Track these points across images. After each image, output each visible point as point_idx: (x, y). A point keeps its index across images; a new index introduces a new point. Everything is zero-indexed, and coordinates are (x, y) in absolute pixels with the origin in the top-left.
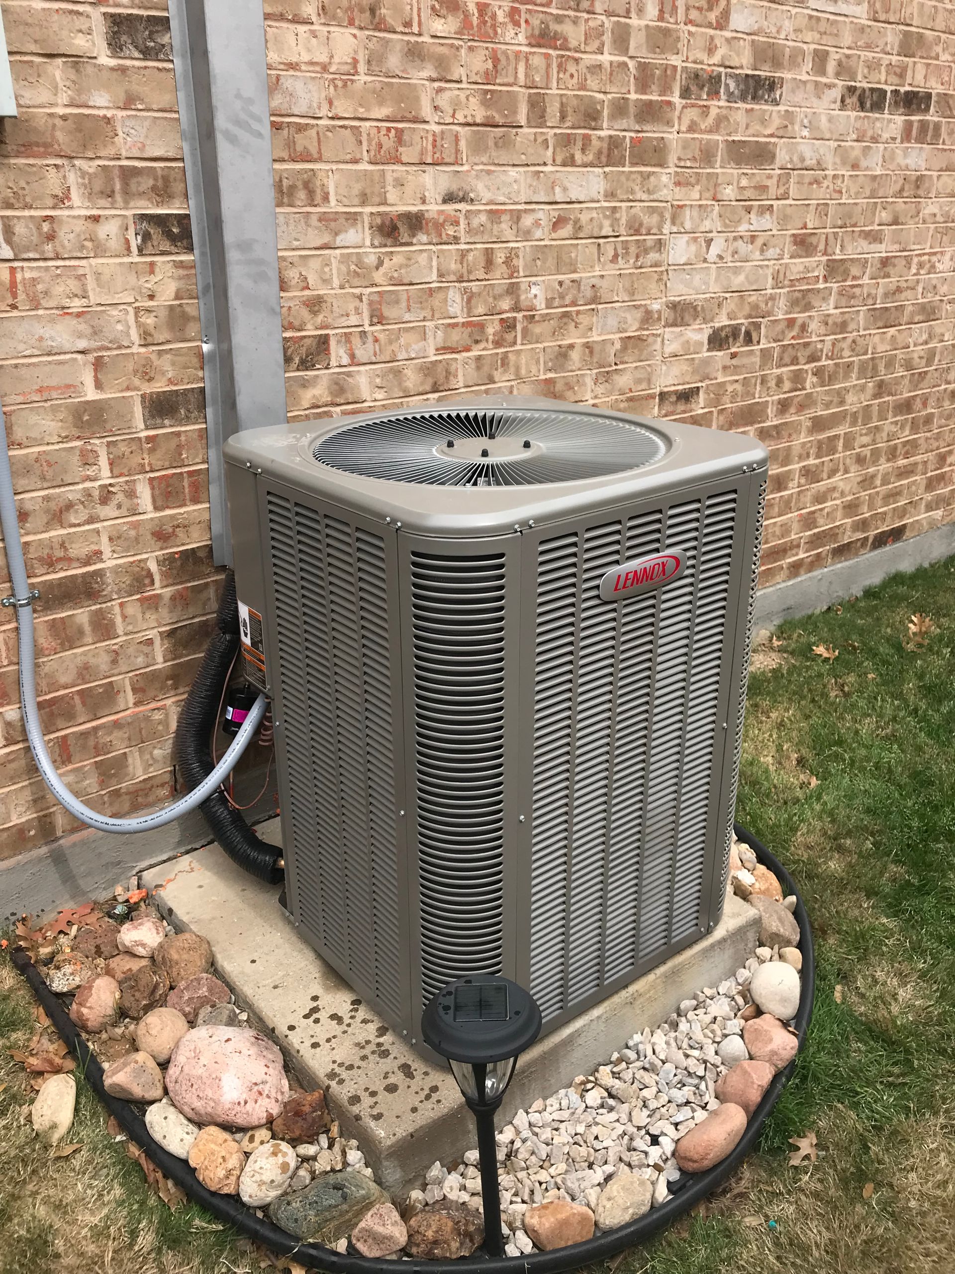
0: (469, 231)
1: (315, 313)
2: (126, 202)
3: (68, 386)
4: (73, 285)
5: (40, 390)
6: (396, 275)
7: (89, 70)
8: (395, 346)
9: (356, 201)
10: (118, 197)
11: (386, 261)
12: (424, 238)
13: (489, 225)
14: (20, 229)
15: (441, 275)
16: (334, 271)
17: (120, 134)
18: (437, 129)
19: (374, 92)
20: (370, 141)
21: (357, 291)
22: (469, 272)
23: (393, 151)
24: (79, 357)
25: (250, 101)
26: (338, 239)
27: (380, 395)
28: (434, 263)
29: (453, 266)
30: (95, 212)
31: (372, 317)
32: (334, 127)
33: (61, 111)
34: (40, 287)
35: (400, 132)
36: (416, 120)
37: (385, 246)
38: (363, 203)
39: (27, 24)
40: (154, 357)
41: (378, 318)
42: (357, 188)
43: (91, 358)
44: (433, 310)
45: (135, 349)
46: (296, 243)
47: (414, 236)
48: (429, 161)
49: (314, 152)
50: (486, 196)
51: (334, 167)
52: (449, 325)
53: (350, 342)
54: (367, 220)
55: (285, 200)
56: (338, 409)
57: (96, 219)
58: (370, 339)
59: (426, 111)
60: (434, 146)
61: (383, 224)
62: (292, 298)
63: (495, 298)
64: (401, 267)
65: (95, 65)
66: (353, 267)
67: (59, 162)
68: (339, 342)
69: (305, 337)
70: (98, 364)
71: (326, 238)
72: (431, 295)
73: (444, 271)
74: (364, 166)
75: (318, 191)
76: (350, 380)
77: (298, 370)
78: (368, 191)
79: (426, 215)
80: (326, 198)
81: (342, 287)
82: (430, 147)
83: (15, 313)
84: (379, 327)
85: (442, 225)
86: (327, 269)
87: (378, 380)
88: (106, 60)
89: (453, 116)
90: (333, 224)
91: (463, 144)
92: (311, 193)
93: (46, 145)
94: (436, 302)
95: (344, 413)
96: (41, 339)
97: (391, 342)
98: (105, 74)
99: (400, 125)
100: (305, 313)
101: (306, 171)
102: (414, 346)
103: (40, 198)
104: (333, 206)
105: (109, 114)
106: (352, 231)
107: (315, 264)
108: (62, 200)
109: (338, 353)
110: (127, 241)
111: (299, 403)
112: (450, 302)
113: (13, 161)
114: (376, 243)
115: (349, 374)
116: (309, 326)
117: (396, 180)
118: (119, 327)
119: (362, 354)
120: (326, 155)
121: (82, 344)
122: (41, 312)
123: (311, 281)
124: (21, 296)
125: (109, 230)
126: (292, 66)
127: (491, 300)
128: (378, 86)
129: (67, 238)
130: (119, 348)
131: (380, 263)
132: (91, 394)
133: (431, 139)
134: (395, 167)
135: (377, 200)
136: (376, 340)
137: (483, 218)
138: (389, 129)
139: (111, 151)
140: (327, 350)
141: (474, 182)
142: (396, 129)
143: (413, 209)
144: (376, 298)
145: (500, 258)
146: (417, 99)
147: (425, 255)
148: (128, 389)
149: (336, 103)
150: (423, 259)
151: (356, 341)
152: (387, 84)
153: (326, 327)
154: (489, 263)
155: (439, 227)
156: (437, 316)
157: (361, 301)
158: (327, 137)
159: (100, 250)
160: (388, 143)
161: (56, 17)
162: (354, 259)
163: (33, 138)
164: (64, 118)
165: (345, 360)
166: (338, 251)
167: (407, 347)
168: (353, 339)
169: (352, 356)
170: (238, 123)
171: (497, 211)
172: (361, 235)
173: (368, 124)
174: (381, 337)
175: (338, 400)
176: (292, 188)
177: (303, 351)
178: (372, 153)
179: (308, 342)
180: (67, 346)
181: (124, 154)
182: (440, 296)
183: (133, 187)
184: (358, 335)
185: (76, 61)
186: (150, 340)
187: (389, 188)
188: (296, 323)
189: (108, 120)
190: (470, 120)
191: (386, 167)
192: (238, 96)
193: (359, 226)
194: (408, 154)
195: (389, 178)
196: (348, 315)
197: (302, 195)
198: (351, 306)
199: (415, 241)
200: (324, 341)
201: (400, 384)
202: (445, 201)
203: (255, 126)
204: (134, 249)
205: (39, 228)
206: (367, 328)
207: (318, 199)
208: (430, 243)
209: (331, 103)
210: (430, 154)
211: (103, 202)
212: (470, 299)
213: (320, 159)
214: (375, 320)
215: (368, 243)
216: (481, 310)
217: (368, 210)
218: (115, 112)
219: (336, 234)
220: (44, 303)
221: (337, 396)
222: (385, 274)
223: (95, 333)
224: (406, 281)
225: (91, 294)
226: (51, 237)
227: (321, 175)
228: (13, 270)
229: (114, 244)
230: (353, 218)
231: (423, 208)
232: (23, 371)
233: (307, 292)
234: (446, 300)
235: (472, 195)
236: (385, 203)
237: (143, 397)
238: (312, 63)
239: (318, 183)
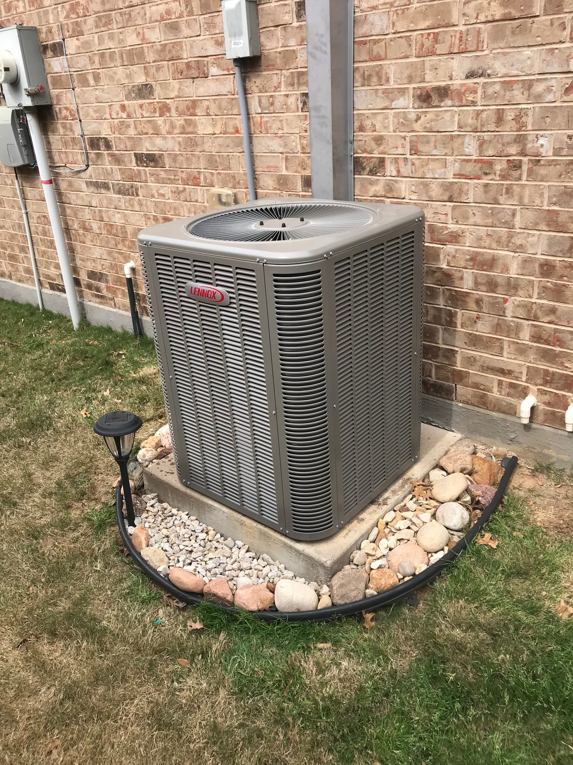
0: (485, 96)
1: (379, 145)
2: (298, 88)
3: (276, 167)
4: (278, 124)
5: (267, 167)
6: (428, 126)
7: (289, 29)
8: (425, 169)
9: (405, 81)
10: (296, 86)
11: (423, 117)
12: (449, 102)
13: (502, 93)
14: (263, 101)
15: (460, 127)
16: (391, 122)
17: (299, 57)
18: (463, 28)
19: (421, 12)
20: (416, 43)
21: (403, 134)
22: (482, 126)
23: (430, 48)
24: (281, 155)
25: (322, 36)
26: (394, 103)
27: (414, 197)
28: (456, 118)
29: (470, 121)
30: (287, 93)
31: (411, 150)
32: (395, 38)
33: (279, 50)
34: (269, 125)
35: (436, 35)
36: (447, 26)
37: (422, 108)
38: (410, 82)
39: (270, 14)
40: (306, 159)
41: (415, 151)
42: (406, 73)
43: (284, 156)
44: (453, 149)
45: (299, 155)
46: (370, 106)
47: (442, 101)
48: (456, 51)
49: (382, 54)
50: (503, 71)
51: (394, 62)
52: (464, 160)
53: (398, 164)
54: (411, 92)
55: (366, 83)
56: (389, 200)
57: (287, 96)
58: (410, 163)
59: (455, 17)
60: (461, 40)
61: (421, 95)
62: (367, 136)
63: (503, 145)
64: (432, 121)
65: (291, 27)
66: (401, 120)
67: (277, 72)
68: (391, 162)
69: (372, 157)
70: (285, 159)
71: (386, 104)
72: (452, 140)
73: (462, 124)
74: (413, 59)
75: (384, 76)
76: (396, 185)
77: (368, 175)
78: (413, 75)
79: (452, 88)
80: (388, 80)
81: (394, 131)
82: (457, 42)
83: (261, 135)
84: (415, 156)
85: (464, 94)
86: (386, 121)
87: (413, 188)
88: (295, 23)
89: (477, 18)
90: (390, 95)
91: (485, 36)
92: (380, 78)
93: (273, 65)
94: (456, 144)
95: (392, 203)
96: (268, 146)
97: (422, 166)
98: (295, 30)
99: (436, 31)
100: (373, 144)
101: (377, 66)
102: (438, 171)
103: (270, 88)
104: (392, 84)
105: (295, 48)
106: (402, 99)
107: (380, 118)
108: (277, 88)
109: (390, 169)
110: (298, 105)
111: (367, 193)
112: (466, 145)
113: (263, 73)
114: (416, 106)
115: (396, 181)
116: (375, 152)
117: (432, 66)
118: (294, 144)
119: (405, 170)
120: (389, 55)
121: (281, 150)
122: (269, 135)
123: (377, 127)
124: (263, 128)
125: (292, 100)
126: (374, 8)
127: (500, 146)
128: (424, 8)
129: (277, 104)
130: (294, 153)
131: (418, 118)
132: (284, 172)
133: (458, 36)
134: (432, 58)
135: (419, 79)
136: (413, 164)
137: (497, 87)
138: (429, 34)
139: (295, 65)
140: (384, 166)
141: (491, 62)
142: (434, 33)
143: (443, 84)
144: (415, 139)
145: (510, 116)
146: (449, 12)
147: (449, 114)
148: (296, 172)
149: (396, 24)
150: (447, 116)
151: (401, 163)
152: (429, 6)
153: (384, 153)
154: (500, 118)
155: (460, 95)
156: (455, 153)
157: (405, 140)
158: (390, 45)
159: (288, 110)
160: (428, 43)
161: (278, 9)
162: (402, 115)
163: (270, 63)
164: (280, 53)
165: (394, 173)
166: (393, 111)
167: (433, 171)
168: (399, 161)
169: (398, 171)
170: (316, 48)
171: (510, 82)
172: (407, 101)
173: (416, 33)
174: (417, 162)
175: (388, 195)
176: (370, 76)
177: (372, 165)
178: (417, 51)
179: (374, 160)
180: (277, 150)
181: (300, 66)
182: (460, 140)
183: (301, 81)
184: (403, 160)
185: (285, 26)
186: (304, 151)
187: (427, 71)
188: (369, 149)
189: (294, 51)
190: (490, 18)
191: (425, 59)
193: (407, 96)
194: (440, 48)
195: (427, 65)
196: (397, 148)
197: (375, 79)
198: (400, 142)
199: (442, 104)
200: (382, 161)
201: (427, 192)
202: (467, 77)
203: (324, 48)
204: (300, 109)
205: (269, 100)
206: (408, 156)
207: (383, 82)
208: (453, 106)
209: (394, 24)
210: (457, 46)
211: (290, 88)
212: (482, 144)
213: (385, 58)
214: (413, 152)
215: (411, 106)
216: (491, 152)
217: (412, 86)
218: (297, 47)
219: (392, 101)
220: (270, 131)
221: (388, 192)
222: (421, 125)
223: (285, 145)
224: (434, 130)
225: (284, 128)
226: (273, 104)
227: (385, 67)
228: (261, 117)
229: (293, 107)
230: (402, 91)
231: (450, 83)
232: (263, 158)
233: (375, 133)
234: (463, 143)
235: (489, 72)
236: (424, 81)
237: (302, 176)
238: (385, 4)
239: (384, 72)
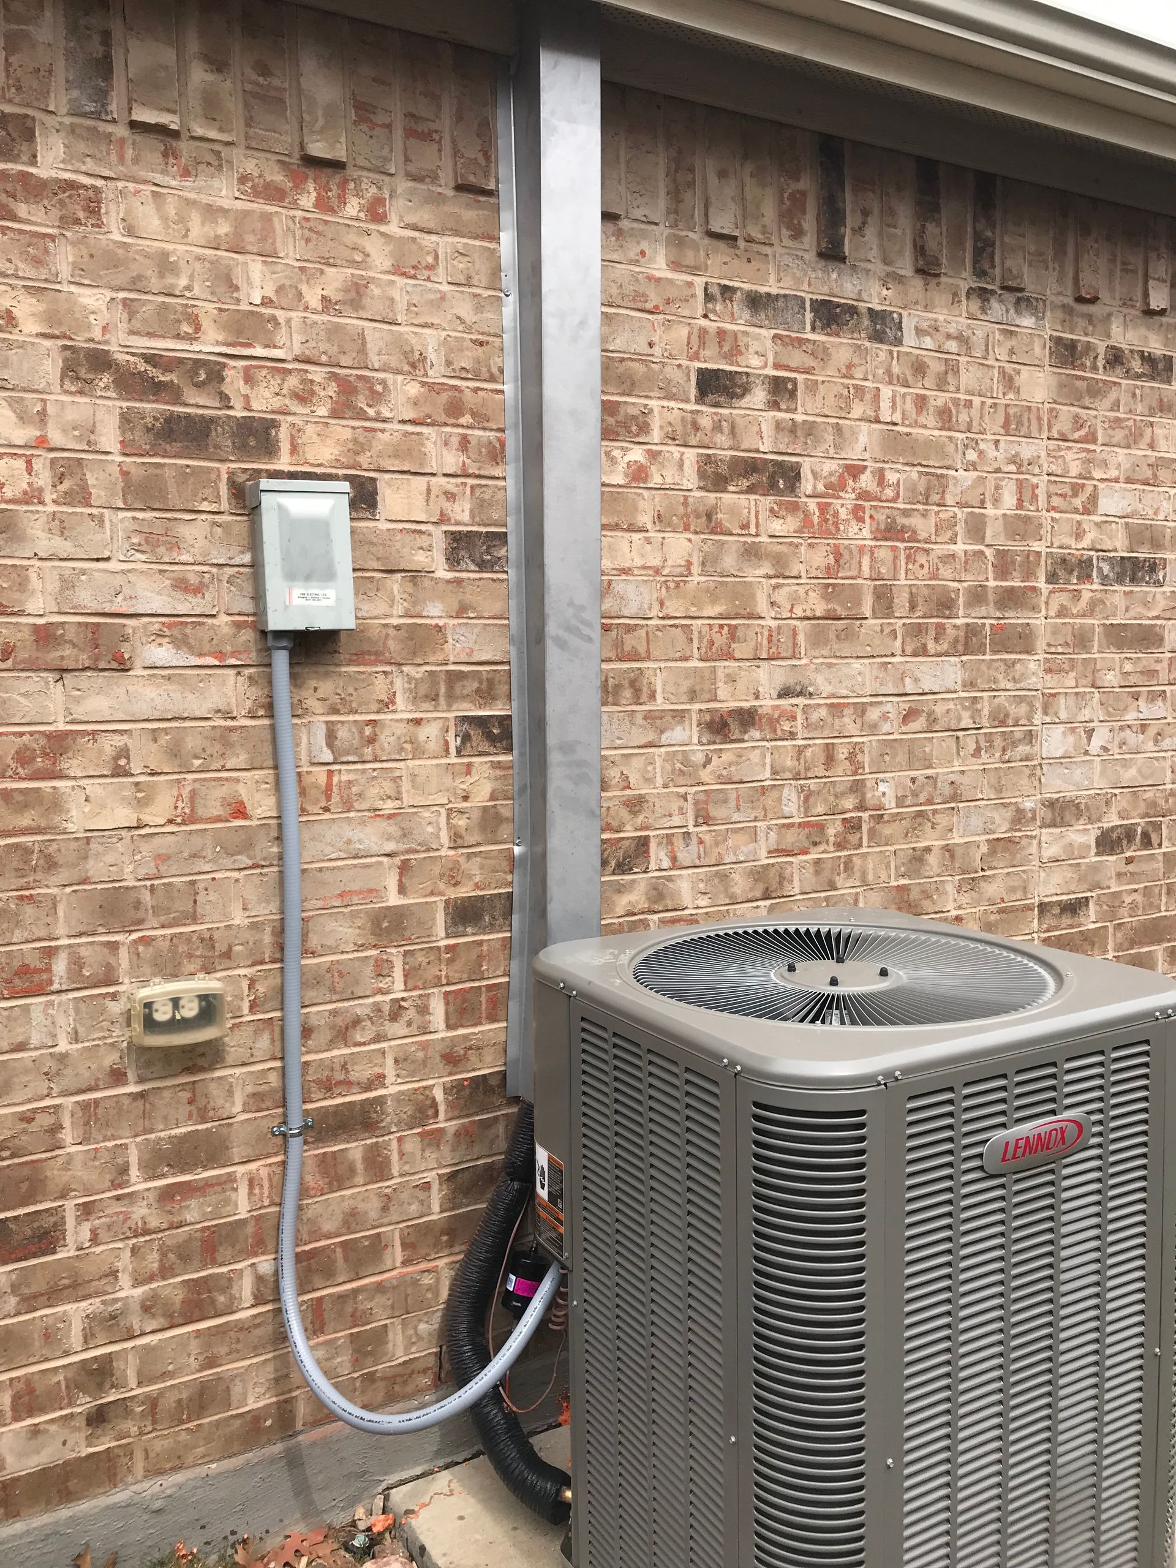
0: (808, 726)
1: (635, 813)
2: (449, 705)
3: (370, 891)
4: (388, 787)
5: (340, 895)
6: (725, 773)
7: (427, 583)
8: (721, 849)
9: (684, 698)
10: (442, 700)
11: (715, 758)
12: (757, 734)
13: (829, 720)
14: (342, 733)
15: (774, 772)
16: (658, 770)
17: (450, 640)
18: (773, 624)
19: (708, 590)
20: (701, 638)
21: (682, 790)
22: (807, 769)
23: (725, 648)
24: (385, 860)
25: (582, 608)
26: (664, 737)
27: (703, 902)
28: (768, 760)
29: (789, 763)
30: (418, 715)
31: (697, 817)
32: (664, 626)
33: (395, 621)
34: (354, 790)
35: (733, 629)
36: (751, 616)
37: (714, 743)
38: (692, 700)
39: (372, 543)
40: (462, 860)
41: (704, 818)
42: (686, 685)
43: (397, 861)
44: (765, 810)
45: (443, 853)
46: (619, 742)
47: (745, 732)
48: (764, 656)
49: (642, 650)
50: (827, 689)
51: (662, 665)
52: (784, 825)
53: (672, 844)
54: (695, 717)
55: (610, 699)
56: (655, 917)
57: (418, 722)
58: (695, 840)
59: (762, 606)
60: (770, 641)
61: (712, 722)
62: (610, 798)
63: (836, 796)
64: (730, 764)
65: (432, 579)
66: (678, 765)
67: (388, 668)
68: (659, 844)
69: (623, 839)
70: (404, 868)
71: (651, 737)
72: (763, 794)
73: (778, 768)
74: (694, 663)
75: (645, 689)
76: (670, 885)
77: (614, 874)
78: (697, 688)
79: (760, 711)
80: (653, 696)
81: (665, 786)
82: (765, 642)
83: (327, 816)
84: (705, 828)
85: (778, 721)
86: (650, 768)
87: (701, 886)
88: (443, 573)
89: (791, 611)
90: (658, 722)
91: (801, 638)
92: (637, 692)
93: (377, 653)
94: (769, 801)
95: (662, 921)
96: (349, 842)
97: (717, 844)
98: (441, 586)
99: (734, 622)
100: (624, 813)
101: (633, 670)
102: (744, 849)
103: (367, 703)
104: (660, 704)
105: (441, 623)
106: (679, 729)
107: (638, 763)
108: (386, 705)
109: (658, 856)
110: (447, 743)
111: (612, 910)
112: (785, 801)
113: (343, 669)
114: (705, 741)
115: (669, 879)
116: (628, 827)
117: (728, 676)
118: (430, 829)
119: (685, 856)
120: (655, 653)
121: (390, 847)
122: (352, 814)
123: (632, 780)
124: (335, 798)
125: (430, 733)
126: (625, 571)
127: (832, 798)
128: (712, 585)
129: (387, 740)
130: (428, 850)
131: (708, 761)
132: (394, 899)
133: (766, 634)
134: (726, 663)
135: (707, 696)
136: (701, 842)
137: (823, 712)
138: (721, 626)
139: (440, 657)
140: (647, 852)
141: (812, 676)
142: (729, 626)
143: (746, 705)
144: (702, 797)
145: (842, 753)
146: (753, 596)
147: (757, 752)
148: (432, 893)
149: (667, 603)
150: (755, 756)
151: (679, 843)
152: (721, 583)
153: (647, 828)
154: (830, 759)
155: (773, 722)
156: (770, 816)
157: (686, 800)
158: (656, 636)
159: (418, 752)
160: (720, 640)
161: (399, 536)
162: (680, 757)
163: (366, 647)
164: (397, 628)
165: (666, 863)
166: (663, 750)
167: (736, 850)
168: (675, 840)
169: (674, 859)
170: (569, 629)
171: (839, 704)
172: (688, 733)
173: (699, 622)
174: (707, 838)
175: (656, 907)
176: (618, 687)
177: (621, 853)
178: (703, 650)
179: (626, 843)
180: (375, 849)
181: (452, 659)
182: (774, 794)
183: (458, 690)
184: (680, 837)
185: (414, 575)
186: (460, 842)
187: (720, 684)
188: (615, 824)
189: (439, 628)
190: (809, 614)
191: (717, 664)
192: (571, 604)
193: (687, 722)
194: (741, 650)
195: (720, 674)
196: (670, 815)
197: (627, 693)
198: (675, 806)
199: (746, 737)
200: (643, 844)
201: (726, 890)
202: (780, 696)
203: (586, 631)
204: (453, 750)
205: (361, 732)
206: (691, 829)
207: (644, 697)
208: (763, 740)
209: (662, 604)
210: (765, 649)
211: (426, 706)
212: (807, 797)
213: (648, 658)
214: (701, 820)
215: (696, 740)
216: (820, 809)
217: (697, 706)
218: (447, 621)
219: (662, 732)
220: (357, 806)
221: (655, 902)
222: (713, 772)
223: (404, 835)
224: (735, 779)
225: (404, 795)
226: (372, 740)
227: (647, 673)
228: (330, 773)
229: (433, 746)
230: (680, 716)
231: (756, 703)
232: (326, 875)
233: (628, 792)
234: (780, 799)
235: (811, 689)
236: (715, 700)
237: (447, 902)
238: (644, 568)
239: (645, 681)
